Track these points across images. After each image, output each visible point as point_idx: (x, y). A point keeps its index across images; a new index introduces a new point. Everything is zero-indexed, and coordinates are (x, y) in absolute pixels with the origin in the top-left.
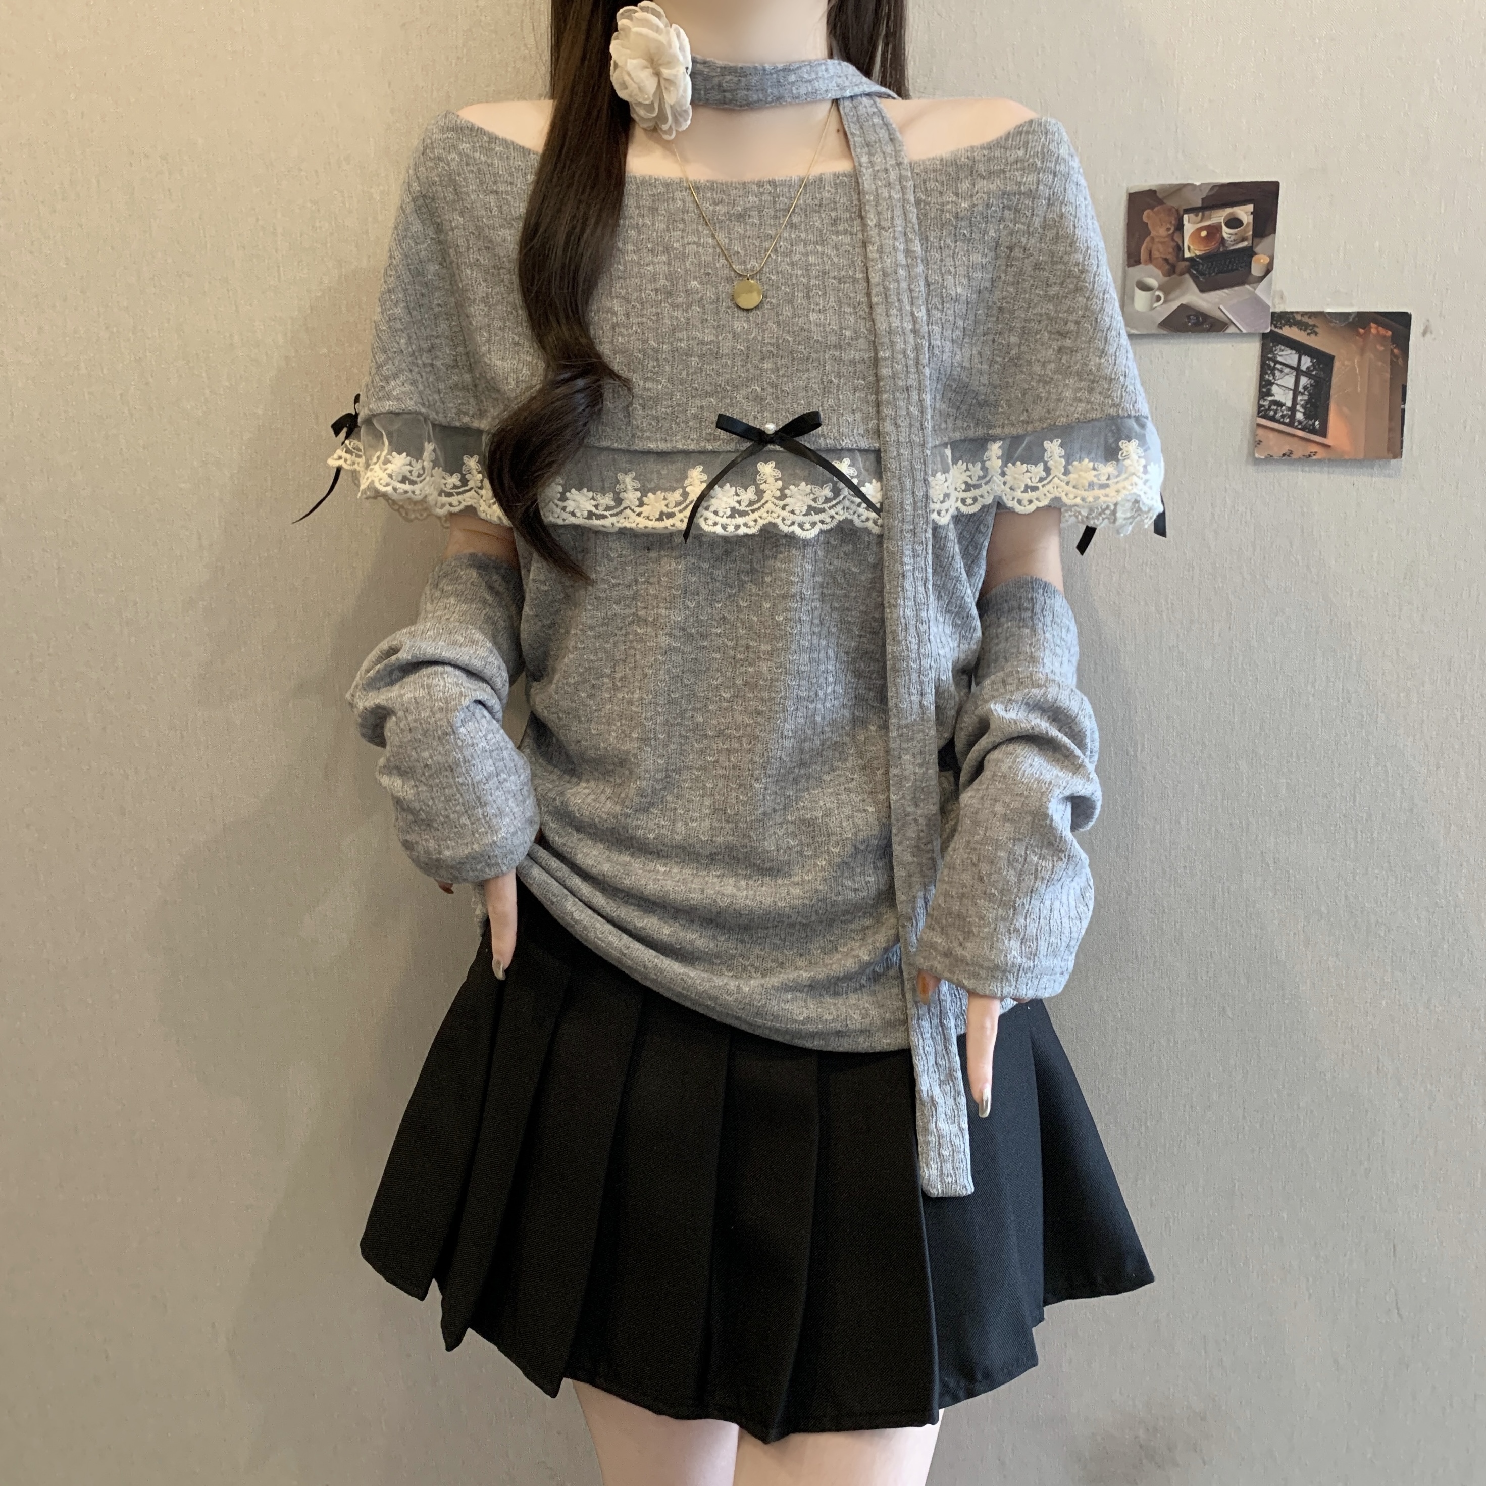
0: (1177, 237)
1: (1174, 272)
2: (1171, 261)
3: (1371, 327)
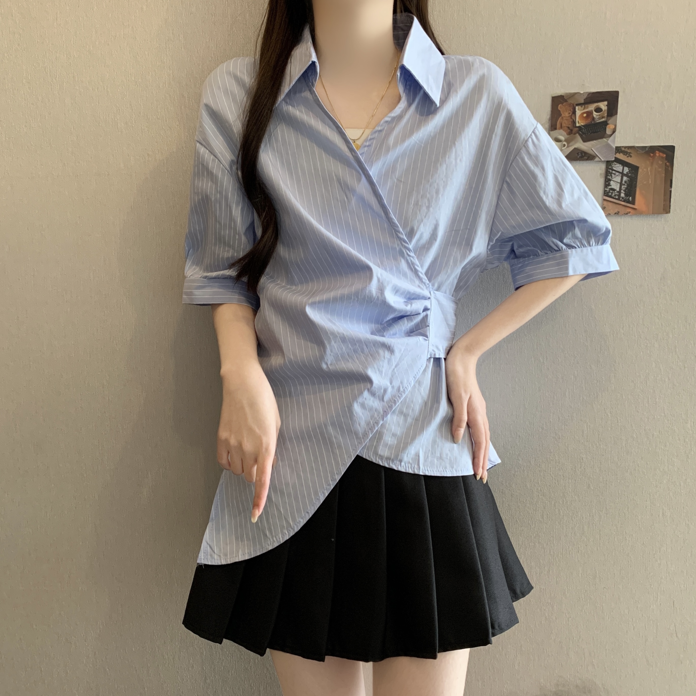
0: (573, 118)
1: (572, 134)
2: (571, 128)
3: (656, 153)
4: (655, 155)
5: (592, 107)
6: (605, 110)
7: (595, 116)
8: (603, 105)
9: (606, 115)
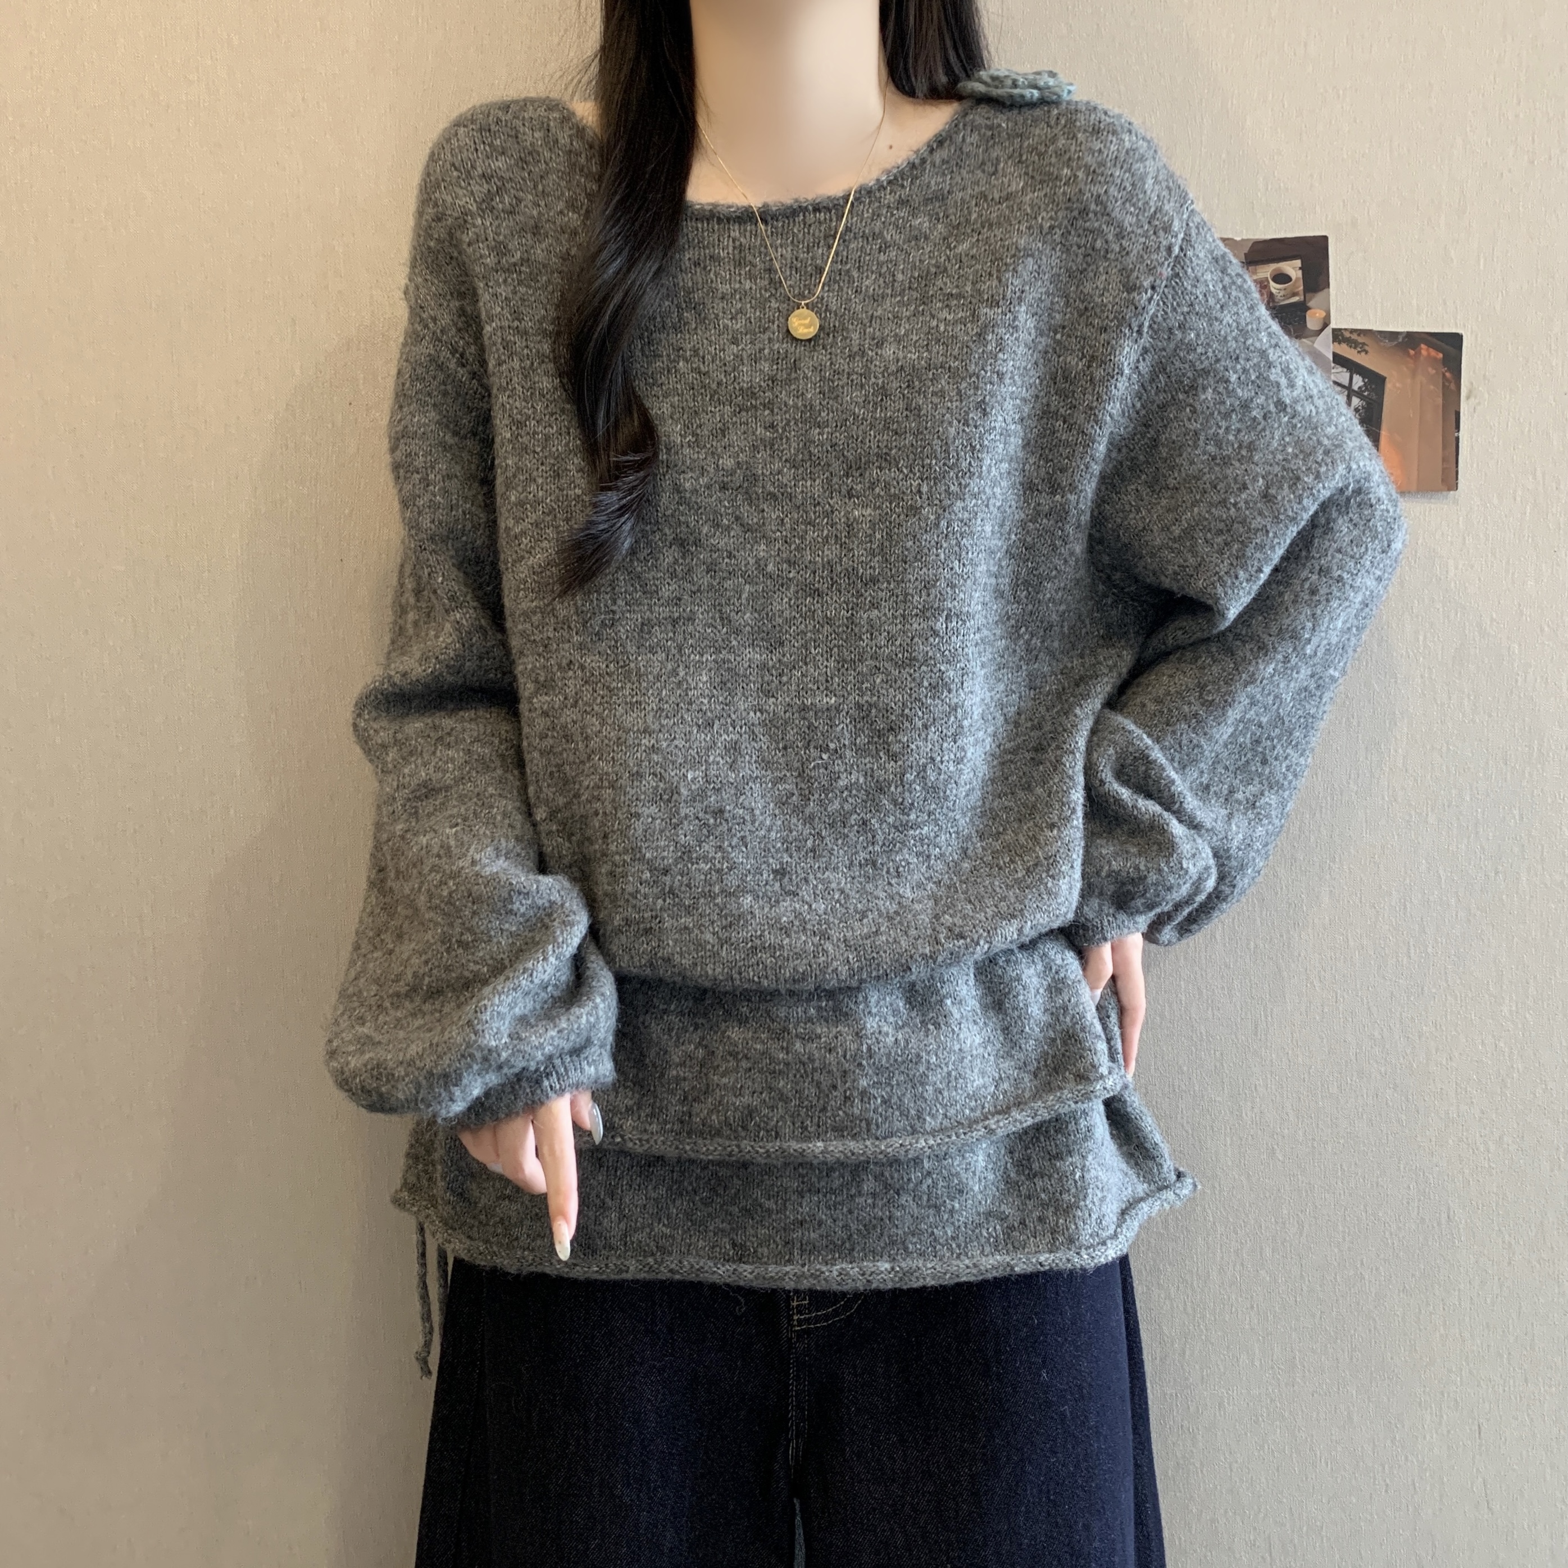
3: (1421, 350)
4: (1418, 354)
5: (1266, 271)
6: (1297, 279)
7: (1274, 291)
8: (1292, 268)
9: (1302, 288)
